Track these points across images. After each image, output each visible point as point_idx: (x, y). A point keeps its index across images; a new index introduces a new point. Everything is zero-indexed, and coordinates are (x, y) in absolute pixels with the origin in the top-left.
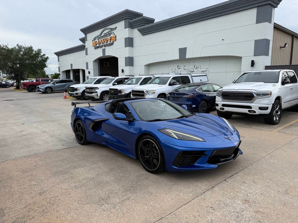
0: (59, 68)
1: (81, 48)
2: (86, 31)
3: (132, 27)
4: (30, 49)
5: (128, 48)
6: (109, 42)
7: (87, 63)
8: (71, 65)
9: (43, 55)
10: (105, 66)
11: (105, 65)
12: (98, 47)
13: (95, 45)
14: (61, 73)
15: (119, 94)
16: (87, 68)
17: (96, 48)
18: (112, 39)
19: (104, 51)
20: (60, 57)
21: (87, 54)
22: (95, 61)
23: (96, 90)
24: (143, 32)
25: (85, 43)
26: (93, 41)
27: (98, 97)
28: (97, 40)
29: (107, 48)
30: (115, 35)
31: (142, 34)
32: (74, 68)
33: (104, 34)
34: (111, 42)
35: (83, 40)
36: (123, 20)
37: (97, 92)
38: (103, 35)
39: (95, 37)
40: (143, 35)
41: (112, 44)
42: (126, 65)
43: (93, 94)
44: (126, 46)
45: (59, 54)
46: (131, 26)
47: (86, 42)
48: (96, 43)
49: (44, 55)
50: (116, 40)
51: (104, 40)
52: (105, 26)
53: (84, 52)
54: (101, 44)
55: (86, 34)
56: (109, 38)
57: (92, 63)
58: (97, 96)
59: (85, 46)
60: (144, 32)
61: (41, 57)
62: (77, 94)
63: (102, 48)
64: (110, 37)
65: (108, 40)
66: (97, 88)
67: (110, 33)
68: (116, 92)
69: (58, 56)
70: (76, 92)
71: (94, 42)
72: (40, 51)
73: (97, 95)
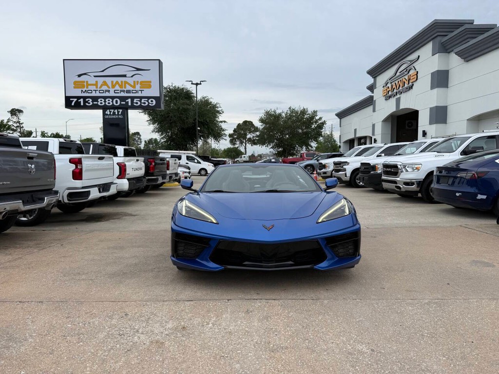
0: (340, 136)
1: (368, 102)
2: (375, 72)
3: (447, 50)
4: (304, 112)
5: (436, 90)
6: (406, 85)
7: (374, 126)
8: (355, 130)
9: (318, 119)
10: (407, 127)
11: (409, 127)
12: (390, 97)
13: (385, 94)
14: (342, 145)
15: (372, 172)
16: (373, 134)
17: (388, 98)
18: (411, 78)
19: (398, 102)
20: (342, 120)
21: (374, 111)
22: (385, 120)
23: (344, 167)
24: (465, 56)
25: (373, 93)
26: (383, 87)
27: (348, 179)
28: (389, 85)
29: (403, 97)
30: (417, 70)
31: (464, 59)
32: (358, 135)
33: (400, 72)
34: (410, 84)
35: (371, 88)
36: (430, 41)
37: (345, 170)
38: (398, 74)
39: (387, 81)
40: (467, 61)
41: (411, 87)
42: (431, 123)
43: (340, 173)
44: (432, 88)
45: (342, 115)
46: (444, 49)
47: (374, 90)
48: (388, 90)
49: (320, 118)
50: (417, 79)
51: (400, 82)
52: (402, 58)
53: (371, 108)
54: (395, 91)
55: (375, 78)
56: (406, 77)
57: (380, 124)
58: (346, 176)
59: (373, 98)
60: (468, 56)
61: (316, 122)
62: (325, 173)
63: (396, 97)
64: (408, 75)
65: (405, 81)
66: (346, 162)
67: (408, 68)
68: (368, 168)
69: (340, 119)
70: (324, 170)
71: (385, 88)
72: (315, 112)
73: (346, 174)
